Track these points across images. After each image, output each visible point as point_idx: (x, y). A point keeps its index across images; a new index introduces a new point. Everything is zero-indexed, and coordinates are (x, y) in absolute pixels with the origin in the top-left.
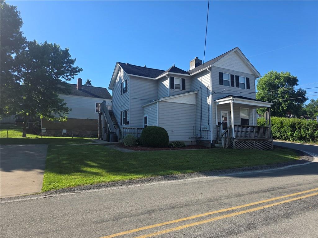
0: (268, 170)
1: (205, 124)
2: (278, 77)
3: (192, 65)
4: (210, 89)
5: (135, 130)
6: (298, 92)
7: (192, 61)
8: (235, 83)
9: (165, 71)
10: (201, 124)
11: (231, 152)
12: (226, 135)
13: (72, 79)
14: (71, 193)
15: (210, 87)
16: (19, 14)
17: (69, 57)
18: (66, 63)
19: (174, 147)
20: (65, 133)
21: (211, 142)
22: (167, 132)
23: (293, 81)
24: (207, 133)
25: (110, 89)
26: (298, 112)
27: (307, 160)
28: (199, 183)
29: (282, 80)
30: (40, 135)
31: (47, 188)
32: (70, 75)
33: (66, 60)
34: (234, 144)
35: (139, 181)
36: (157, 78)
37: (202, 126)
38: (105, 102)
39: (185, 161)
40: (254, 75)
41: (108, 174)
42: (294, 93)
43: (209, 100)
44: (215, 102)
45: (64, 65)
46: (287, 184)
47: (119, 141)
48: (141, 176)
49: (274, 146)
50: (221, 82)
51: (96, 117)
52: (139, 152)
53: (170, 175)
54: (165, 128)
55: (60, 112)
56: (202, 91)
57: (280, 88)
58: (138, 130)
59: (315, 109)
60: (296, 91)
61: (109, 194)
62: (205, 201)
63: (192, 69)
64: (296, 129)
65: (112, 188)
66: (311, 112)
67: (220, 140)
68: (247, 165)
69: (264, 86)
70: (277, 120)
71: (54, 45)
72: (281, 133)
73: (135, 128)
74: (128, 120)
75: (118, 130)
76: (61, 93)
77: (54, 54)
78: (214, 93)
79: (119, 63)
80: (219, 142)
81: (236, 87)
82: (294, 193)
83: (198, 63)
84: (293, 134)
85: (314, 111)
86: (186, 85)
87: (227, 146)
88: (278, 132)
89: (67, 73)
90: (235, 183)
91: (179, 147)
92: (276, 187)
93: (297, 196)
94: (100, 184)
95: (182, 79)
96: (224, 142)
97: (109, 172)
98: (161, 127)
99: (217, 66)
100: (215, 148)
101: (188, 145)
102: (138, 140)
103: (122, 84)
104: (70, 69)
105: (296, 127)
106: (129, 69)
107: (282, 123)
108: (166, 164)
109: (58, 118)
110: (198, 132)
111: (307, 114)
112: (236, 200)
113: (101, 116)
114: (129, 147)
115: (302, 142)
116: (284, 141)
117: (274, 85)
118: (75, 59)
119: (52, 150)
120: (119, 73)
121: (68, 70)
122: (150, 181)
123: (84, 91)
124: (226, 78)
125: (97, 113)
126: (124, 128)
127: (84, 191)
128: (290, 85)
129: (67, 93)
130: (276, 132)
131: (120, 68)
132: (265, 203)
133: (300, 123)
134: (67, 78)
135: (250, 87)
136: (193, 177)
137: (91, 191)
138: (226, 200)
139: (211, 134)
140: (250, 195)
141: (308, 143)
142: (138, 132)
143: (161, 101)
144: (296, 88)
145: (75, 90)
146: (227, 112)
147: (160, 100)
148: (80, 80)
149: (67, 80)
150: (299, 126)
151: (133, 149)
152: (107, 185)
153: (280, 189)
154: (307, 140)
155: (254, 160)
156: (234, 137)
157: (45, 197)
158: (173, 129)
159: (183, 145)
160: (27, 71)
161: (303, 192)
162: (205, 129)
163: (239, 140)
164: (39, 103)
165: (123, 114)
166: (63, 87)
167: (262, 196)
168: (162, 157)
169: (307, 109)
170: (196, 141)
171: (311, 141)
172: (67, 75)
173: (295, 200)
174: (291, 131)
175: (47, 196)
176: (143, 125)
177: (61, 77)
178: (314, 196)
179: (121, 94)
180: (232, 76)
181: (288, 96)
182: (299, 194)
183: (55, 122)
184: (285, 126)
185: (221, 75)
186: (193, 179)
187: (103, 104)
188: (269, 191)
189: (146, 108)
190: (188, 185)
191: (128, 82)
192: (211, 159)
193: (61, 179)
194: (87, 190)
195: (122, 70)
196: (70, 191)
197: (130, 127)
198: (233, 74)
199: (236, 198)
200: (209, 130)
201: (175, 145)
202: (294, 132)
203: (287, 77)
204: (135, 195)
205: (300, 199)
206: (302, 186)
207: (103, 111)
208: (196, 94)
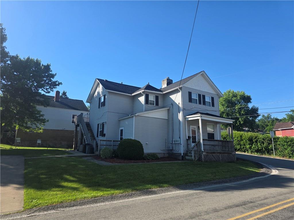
0: (236, 183)
1: (176, 138)
2: (235, 96)
3: (163, 84)
4: (181, 106)
5: (111, 142)
6: (252, 109)
7: (164, 80)
8: (202, 101)
9: (141, 88)
10: (172, 138)
11: (201, 165)
12: (196, 148)
13: (51, 92)
14: (55, 211)
15: (181, 104)
16: (4, 30)
17: (50, 72)
18: (47, 77)
19: (148, 159)
20: (40, 143)
21: (182, 155)
22: (142, 145)
23: (248, 99)
24: (178, 146)
25: (88, 102)
26: (252, 126)
27: (267, 172)
28: (177, 197)
29: (239, 98)
30: (14, 146)
31: (29, 205)
32: (50, 88)
33: (47, 74)
34: (203, 157)
35: (121, 196)
36: (133, 95)
37: (173, 140)
38: (82, 114)
39: (161, 174)
40: (218, 95)
41: (89, 189)
42: (249, 109)
43: (180, 116)
44: (185, 118)
45: (45, 79)
46: (255, 198)
47: (95, 153)
48: (121, 191)
49: (237, 158)
50: (190, 100)
51: (72, 128)
52: (116, 164)
53: (149, 189)
54: (140, 141)
55: (36, 123)
56: (173, 107)
57: (237, 104)
58: (114, 142)
59: (266, 124)
60: (250, 108)
61: (93, 212)
62: (187, 218)
63: (164, 87)
64: (254, 142)
65: (96, 205)
66: (263, 126)
67: (190, 153)
68: (217, 178)
69: (224, 103)
70: (237, 134)
71: (36, 60)
72: (241, 146)
73: (111, 141)
74: (105, 132)
75: (95, 142)
76: (39, 105)
77: (35, 69)
78: (184, 110)
79: (98, 79)
80: (189, 154)
81: (203, 105)
82: (263, 207)
83: (169, 82)
84: (251, 147)
85: (265, 125)
86: (159, 101)
87: (197, 159)
88: (238, 145)
89: (47, 86)
90: (210, 197)
91: (153, 160)
92: (247, 201)
93: (266, 211)
94: (83, 201)
95: (156, 96)
96: (194, 154)
97: (90, 187)
98: (136, 140)
99: (187, 86)
100: (186, 160)
101: (161, 157)
102: (114, 152)
103: (100, 99)
104: (50, 83)
105: (254, 141)
106: (107, 85)
107: (241, 136)
108: (144, 178)
109: (34, 129)
110: (171, 144)
111: (260, 127)
112: (215, 215)
113: (78, 127)
114: (106, 159)
115: (259, 154)
116: (243, 153)
117: (232, 102)
118: (56, 74)
119: (30, 162)
120: (98, 88)
121: (48, 84)
122: (131, 196)
123: (61, 103)
124: (194, 97)
125: (74, 124)
126: (100, 140)
127: (68, 209)
128: (245, 103)
129: (45, 105)
130: (236, 145)
131: (98, 84)
132: (241, 218)
133: (257, 137)
134: (46, 91)
135: (215, 105)
136: (171, 191)
137: (75, 208)
138: (205, 216)
139: (182, 147)
140: (226, 210)
141: (264, 155)
142: (114, 144)
143: (138, 116)
144: (250, 106)
145: (52, 102)
146: (196, 127)
147: (136, 115)
148: (58, 93)
149: (47, 93)
150: (256, 140)
151: (110, 162)
152: (90, 202)
153: (250, 203)
154: (263, 153)
155: (222, 173)
156: (203, 150)
157: (28, 215)
158: (147, 142)
159: (157, 157)
160: (7, 83)
161: (271, 206)
162: (176, 142)
163: (207, 153)
164: (17, 114)
165: (100, 126)
166: (42, 99)
167: (236, 211)
168: (139, 171)
169: (260, 123)
170: (168, 153)
171: (266, 153)
172: (46, 88)
173: (266, 215)
174: (249, 144)
175: (30, 215)
176: (119, 138)
177: (41, 89)
178: (281, 210)
179: (99, 108)
180: (199, 95)
181: (244, 112)
182: (268, 209)
183: (31, 132)
184: (244, 139)
185: (190, 94)
186: (171, 193)
187: (81, 117)
188: (241, 205)
189: (122, 121)
190: (167, 200)
191: (106, 97)
192: (185, 172)
193: (43, 195)
194: (71, 208)
195: (101, 86)
196: (53, 209)
197: (107, 139)
198: (200, 93)
199: (214, 214)
200: (180, 143)
201: (149, 157)
202: (252, 145)
203: (243, 96)
204: (119, 212)
205: (270, 214)
206: (268, 200)
207: (80, 122)
208: (168, 109)
